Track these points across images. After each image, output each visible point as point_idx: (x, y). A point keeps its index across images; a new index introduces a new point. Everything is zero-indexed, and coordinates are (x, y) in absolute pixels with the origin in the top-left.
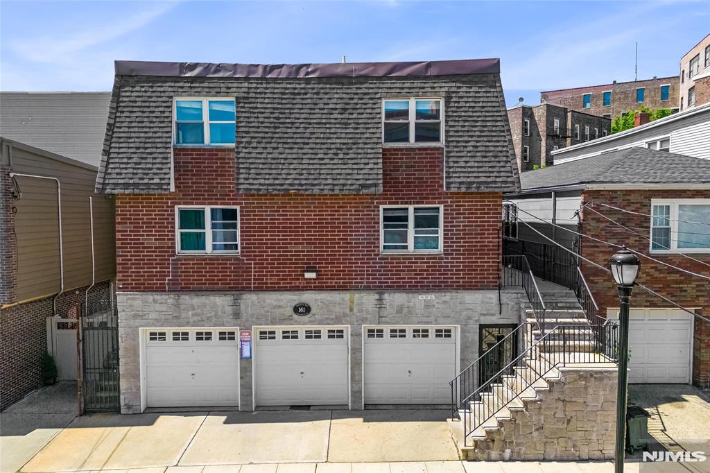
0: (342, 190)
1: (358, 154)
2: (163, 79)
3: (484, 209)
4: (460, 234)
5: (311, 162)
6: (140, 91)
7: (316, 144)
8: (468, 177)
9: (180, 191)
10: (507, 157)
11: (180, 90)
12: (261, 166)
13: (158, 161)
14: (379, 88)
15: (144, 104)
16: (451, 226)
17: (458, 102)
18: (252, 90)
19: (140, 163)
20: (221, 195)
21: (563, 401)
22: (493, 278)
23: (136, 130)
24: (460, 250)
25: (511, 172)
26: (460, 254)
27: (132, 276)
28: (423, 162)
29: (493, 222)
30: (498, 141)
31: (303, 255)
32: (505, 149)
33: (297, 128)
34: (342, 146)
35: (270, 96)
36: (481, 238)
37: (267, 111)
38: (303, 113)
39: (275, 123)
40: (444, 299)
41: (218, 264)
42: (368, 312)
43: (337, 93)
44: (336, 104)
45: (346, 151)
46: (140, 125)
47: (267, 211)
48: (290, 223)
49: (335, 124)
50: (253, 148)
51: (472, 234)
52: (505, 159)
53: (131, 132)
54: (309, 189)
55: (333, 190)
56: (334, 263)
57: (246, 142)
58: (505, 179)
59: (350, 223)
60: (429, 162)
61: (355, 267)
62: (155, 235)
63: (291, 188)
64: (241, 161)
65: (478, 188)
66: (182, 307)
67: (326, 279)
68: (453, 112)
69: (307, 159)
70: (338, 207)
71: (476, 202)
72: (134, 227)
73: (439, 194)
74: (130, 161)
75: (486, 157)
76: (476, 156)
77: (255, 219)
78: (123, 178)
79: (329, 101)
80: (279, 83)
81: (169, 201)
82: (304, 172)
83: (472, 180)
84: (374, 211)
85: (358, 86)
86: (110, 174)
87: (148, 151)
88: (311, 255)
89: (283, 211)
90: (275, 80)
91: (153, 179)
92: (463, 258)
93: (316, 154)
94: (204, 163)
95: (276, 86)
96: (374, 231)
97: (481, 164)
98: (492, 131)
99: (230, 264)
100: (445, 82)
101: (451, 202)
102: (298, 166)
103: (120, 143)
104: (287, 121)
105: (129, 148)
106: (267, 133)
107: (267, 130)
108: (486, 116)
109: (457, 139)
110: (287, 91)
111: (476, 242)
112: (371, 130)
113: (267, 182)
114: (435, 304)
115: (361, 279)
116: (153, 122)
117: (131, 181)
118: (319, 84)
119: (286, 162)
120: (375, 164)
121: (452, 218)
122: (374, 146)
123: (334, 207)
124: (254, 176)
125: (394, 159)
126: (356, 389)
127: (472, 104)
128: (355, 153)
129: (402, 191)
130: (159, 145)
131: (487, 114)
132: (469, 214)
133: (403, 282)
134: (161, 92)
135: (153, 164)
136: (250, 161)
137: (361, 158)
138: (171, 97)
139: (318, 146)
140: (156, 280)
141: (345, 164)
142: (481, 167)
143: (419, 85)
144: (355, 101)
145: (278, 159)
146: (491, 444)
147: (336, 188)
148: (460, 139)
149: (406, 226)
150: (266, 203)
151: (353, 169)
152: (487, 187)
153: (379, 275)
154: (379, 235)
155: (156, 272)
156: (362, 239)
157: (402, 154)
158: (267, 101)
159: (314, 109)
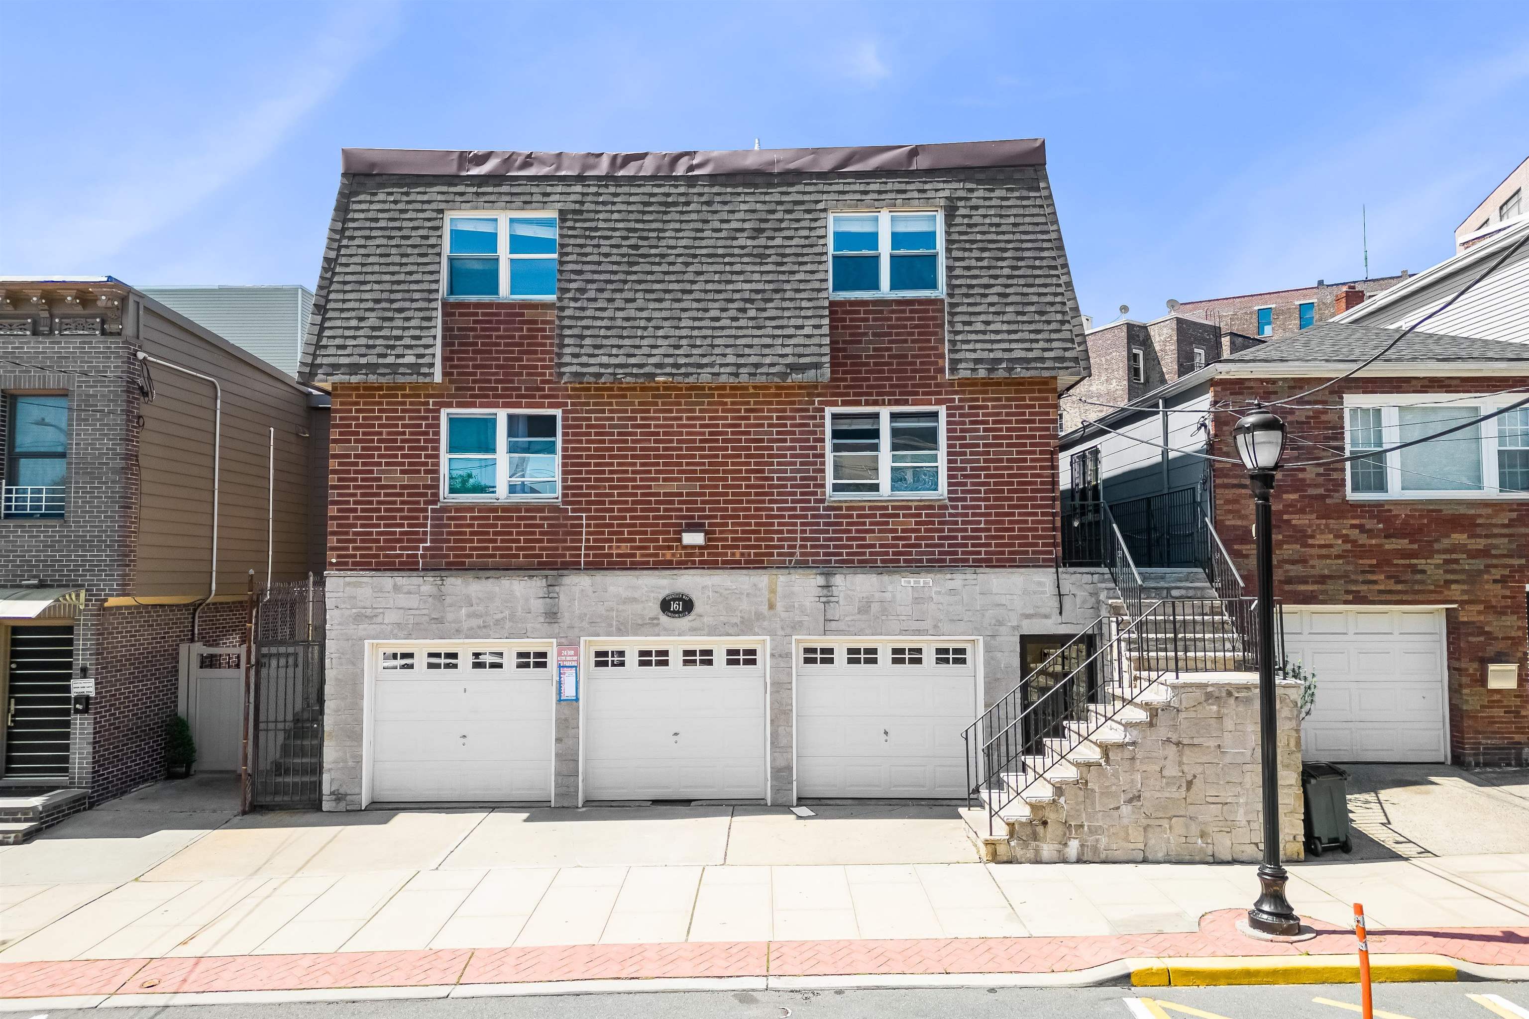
0: (755, 374)
1: (783, 309)
2: (431, 180)
3: (1024, 414)
4: (978, 461)
5: (697, 324)
6: (384, 202)
7: (706, 291)
8: (991, 350)
9: (451, 382)
10: (1064, 313)
11: (458, 198)
12: (603, 332)
13: (413, 323)
14: (823, 192)
15: (392, 224)
16: (961, 446)
17: (970, 216)
18: (590, 198)
19: (380, 328)
20: (527, 389)
21: (1178, 744)
22: (1044, 545)
23: (376, 268)
24: (979, 492)
25: (1072, 341)
26: (979, 499)
27: (355, 541)
28: (905, 327)
29: (1041, 437)
30: (1045, 285)
31: (680, 502)
32: (1058, 299)
33: (670, 264)
34: (754, 296)
35: (623, 207)
36: (1019, 468)
37: (617, 234)
38: (683, 238)
39: (629, 255)
40: (951, 585)
41: (519, 518)
42: (803, 612)
43: (744, 202)
44: (744, 221)
45: (762, 305)
46: (383, 260)
47: (612, 419)
48: (656, 441)
49: (741, 256)
50: (589, 300)
51: (1001, 461)
52: (1059, 317)
53: (366, 273)
54: (692, 374)
55: (737, 375)
56: (738, 517)
57: (577, 290)
58: (1060, 353)
59: (770, 441)
60: (916, 326)
61: (779, 524)
62: (403, 464)
63: (659, 371)
64: (566, 322)
65: (1010, 370)
66: (448, 600)
67: (723, 547)
68: (960, 233)
69: (689, 318)
70: (746, 411)
71: (1007, 399)
72: (363, 449)
73: (937, 385)
74: (362, 324)
75: (1023, 313)
76: (1004, 313)
77: (589, 434)
78: (348, 355)
79: (731, 217)
80: (639, 186)
81: (431, 401)
82: (684, 342)
83: (999, 355)
84: (814, 418)
85: (784, 189)
86: (326, 347)
87: (396, 305)
88: (696, 502)
89: (642, 419)
90: (632, 180)
91: (403, 356)
92: (986, 507)
93: (706, 310)
94: (498, 329)
95: (634, 190)
96: (815, 456)
97: (1014, 327)
98: (1034, 267)
99: (542, 518)
100: (944, 182)
101: (960, 400)
102: (672, 332)
103: (345, 292)
104: (653, 251)
105: (361, 301)
106: (615, 273)
107: (615, 268)
108: (1022, 241)
109: (969, 282)
110: (652, 200)
111: (1009, 476)
112: (809, 267)
113: (614, 361)
114: (934, 596)
115: (790, 547)
116: (407, 255)
117: (363, 361)
118: (712, 186)
119: (650, 324)
120: (816, 327)
121: (962, 431)
122: (814, 295)
123: (739, 411)
124: (590, 351)
125: (851, 320)
126: (781, 763)
127: (996, 220)
128: (777, 309)
129: (868, 379)
130: (416, 296)
131: (1024, 237)
132: (994, 422)
133: (871, 554)
134: (423, 202)
135: (404, 329)
136: (584, 323)
137: (789, 318)
138: (441, 211)
139: (710, 296)
140: (401, 549)
141: (759, 328)
142: (1016, 332)
143: (898, 187)
144: (779, 216)
145: (635, 319)
146: (1040, 829)
147: (742, 370)
148: (974, 282)
149: (875, 447)
150: (611, 404)
151: (774, 337)
152: (1027, 369)
153: (825, 539)
154: (823, 463)
155: (401, 533)
156: (792, 471)
157: (865, 312)
158: (616, 216)
159: (702, 230)
